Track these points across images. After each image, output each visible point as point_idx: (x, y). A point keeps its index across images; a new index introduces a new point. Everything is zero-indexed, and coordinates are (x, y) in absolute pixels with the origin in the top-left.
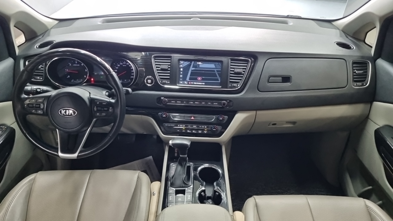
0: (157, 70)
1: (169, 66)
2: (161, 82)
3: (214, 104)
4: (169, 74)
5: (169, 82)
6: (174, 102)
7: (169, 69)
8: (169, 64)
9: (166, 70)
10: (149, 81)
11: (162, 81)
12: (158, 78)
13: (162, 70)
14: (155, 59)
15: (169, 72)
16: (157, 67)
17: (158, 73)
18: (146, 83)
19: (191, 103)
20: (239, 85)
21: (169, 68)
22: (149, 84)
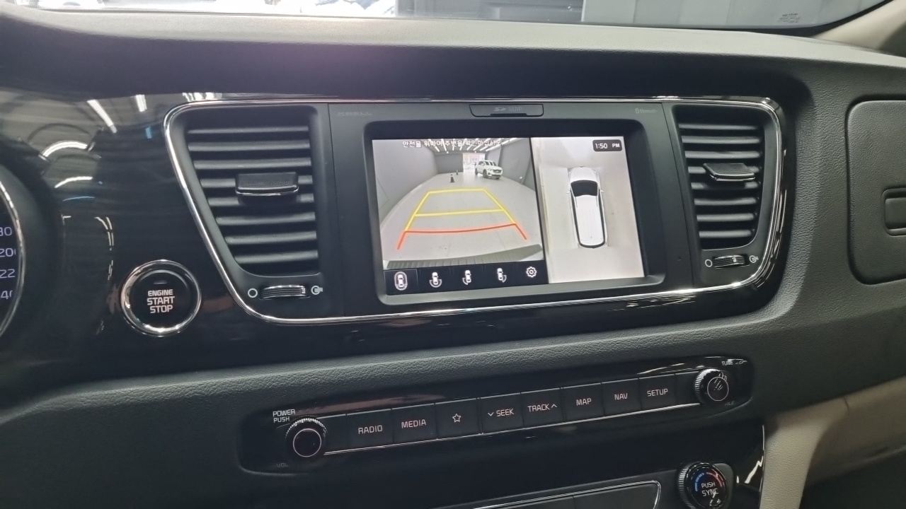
0: (217, 212)
1: (305, 180)
2: (253, 292)
3: (651, 393)
4: (311, 235)
5: (317, 290)
6: (379, 428)
7: (307, 198)
8: (306, 162)
9: (286, 204)
10: (161, 299)
11: (261, 289)
12: (229, 266)
13: (252, 206)
14: (189, 139)
15: (309, 217)
16: (209, 193)
17: (227, 231)
18: (133, 320)
19: (500, 413)
20: (754, 259)
21: (305, 189)
22: (160, 319)
